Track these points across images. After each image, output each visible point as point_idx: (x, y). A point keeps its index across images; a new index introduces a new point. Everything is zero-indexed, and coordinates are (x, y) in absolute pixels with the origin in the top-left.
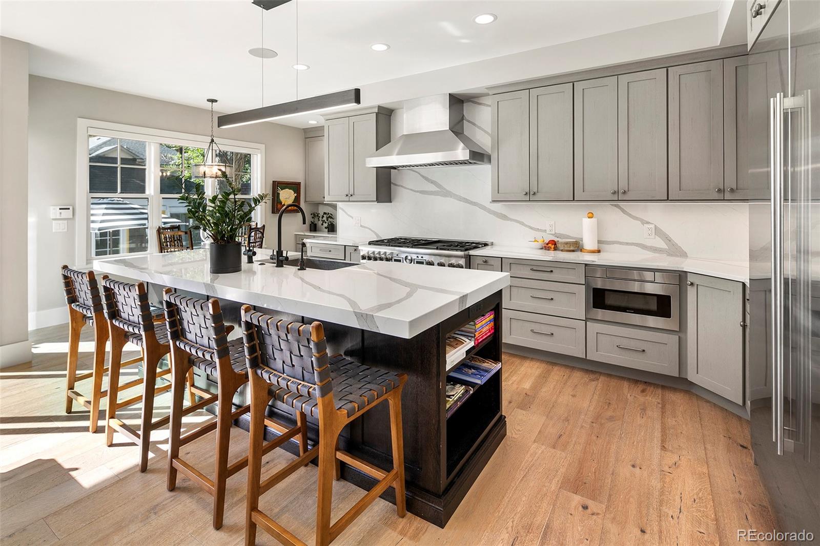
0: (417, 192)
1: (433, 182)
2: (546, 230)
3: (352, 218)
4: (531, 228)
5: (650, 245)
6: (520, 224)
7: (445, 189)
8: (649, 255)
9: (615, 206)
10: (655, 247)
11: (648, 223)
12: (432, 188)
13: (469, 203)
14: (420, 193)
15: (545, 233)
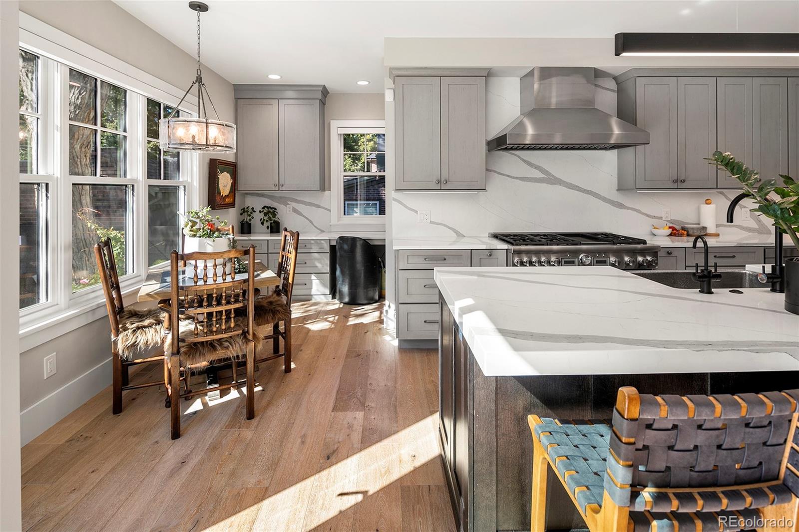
0: (517, 178)
1: (537, 167)
2: (662, 217)
3: (416, 212)
4: (648, 216)
5: (745, 226)
6: (637, 212)
7: (553, 176)
8: (745, 234)
9: (720, 193)
10: (749, 228)
11: (745, 207)
12: (538, 174)
13: (581, 191)
14: (520, 180)
15: (660, 220)
